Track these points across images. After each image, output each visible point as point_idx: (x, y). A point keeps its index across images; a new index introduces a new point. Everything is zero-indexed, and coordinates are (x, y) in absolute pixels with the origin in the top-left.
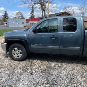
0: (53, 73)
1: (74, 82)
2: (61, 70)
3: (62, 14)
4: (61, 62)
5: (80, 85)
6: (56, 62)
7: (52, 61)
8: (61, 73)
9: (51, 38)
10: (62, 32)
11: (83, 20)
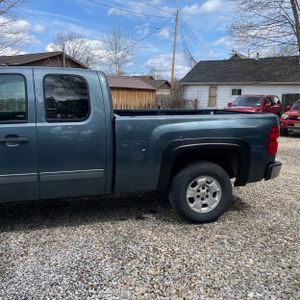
0: (17, 272)
1: (90, 283)
2: (47, 254)
3: (51, 58)
4: (49, 227)
5: (108, 286)
6: (31, 228)
7: (12, 230)
8: (46, 265)
9: (4, 143)
10: (42, 122)
11: (108, 85)
